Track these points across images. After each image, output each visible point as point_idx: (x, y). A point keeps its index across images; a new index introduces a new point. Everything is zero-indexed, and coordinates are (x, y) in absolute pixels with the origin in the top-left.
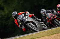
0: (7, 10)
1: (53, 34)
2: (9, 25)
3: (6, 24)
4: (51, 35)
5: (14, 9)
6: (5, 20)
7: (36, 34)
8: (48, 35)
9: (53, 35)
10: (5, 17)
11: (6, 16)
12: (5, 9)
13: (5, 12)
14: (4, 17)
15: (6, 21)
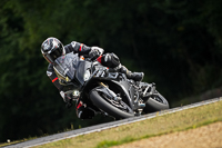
0: (36, 29)
1: (206, 124)
2: (41, 88)
3: (32, 84)
4: (200, 126)
5: (59, 27)
6: (26, 71)
7: (142, 122)
8: (188, 126)
9: (205, 127)
10: (28, 57)
11: (30, 52)
12: (26, 27)
13: (27, 37)
14: (23, 59)
15: (30, 73)
